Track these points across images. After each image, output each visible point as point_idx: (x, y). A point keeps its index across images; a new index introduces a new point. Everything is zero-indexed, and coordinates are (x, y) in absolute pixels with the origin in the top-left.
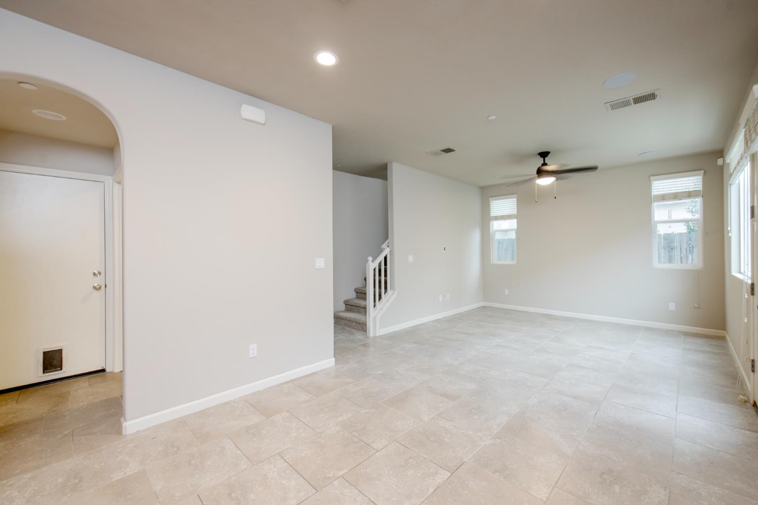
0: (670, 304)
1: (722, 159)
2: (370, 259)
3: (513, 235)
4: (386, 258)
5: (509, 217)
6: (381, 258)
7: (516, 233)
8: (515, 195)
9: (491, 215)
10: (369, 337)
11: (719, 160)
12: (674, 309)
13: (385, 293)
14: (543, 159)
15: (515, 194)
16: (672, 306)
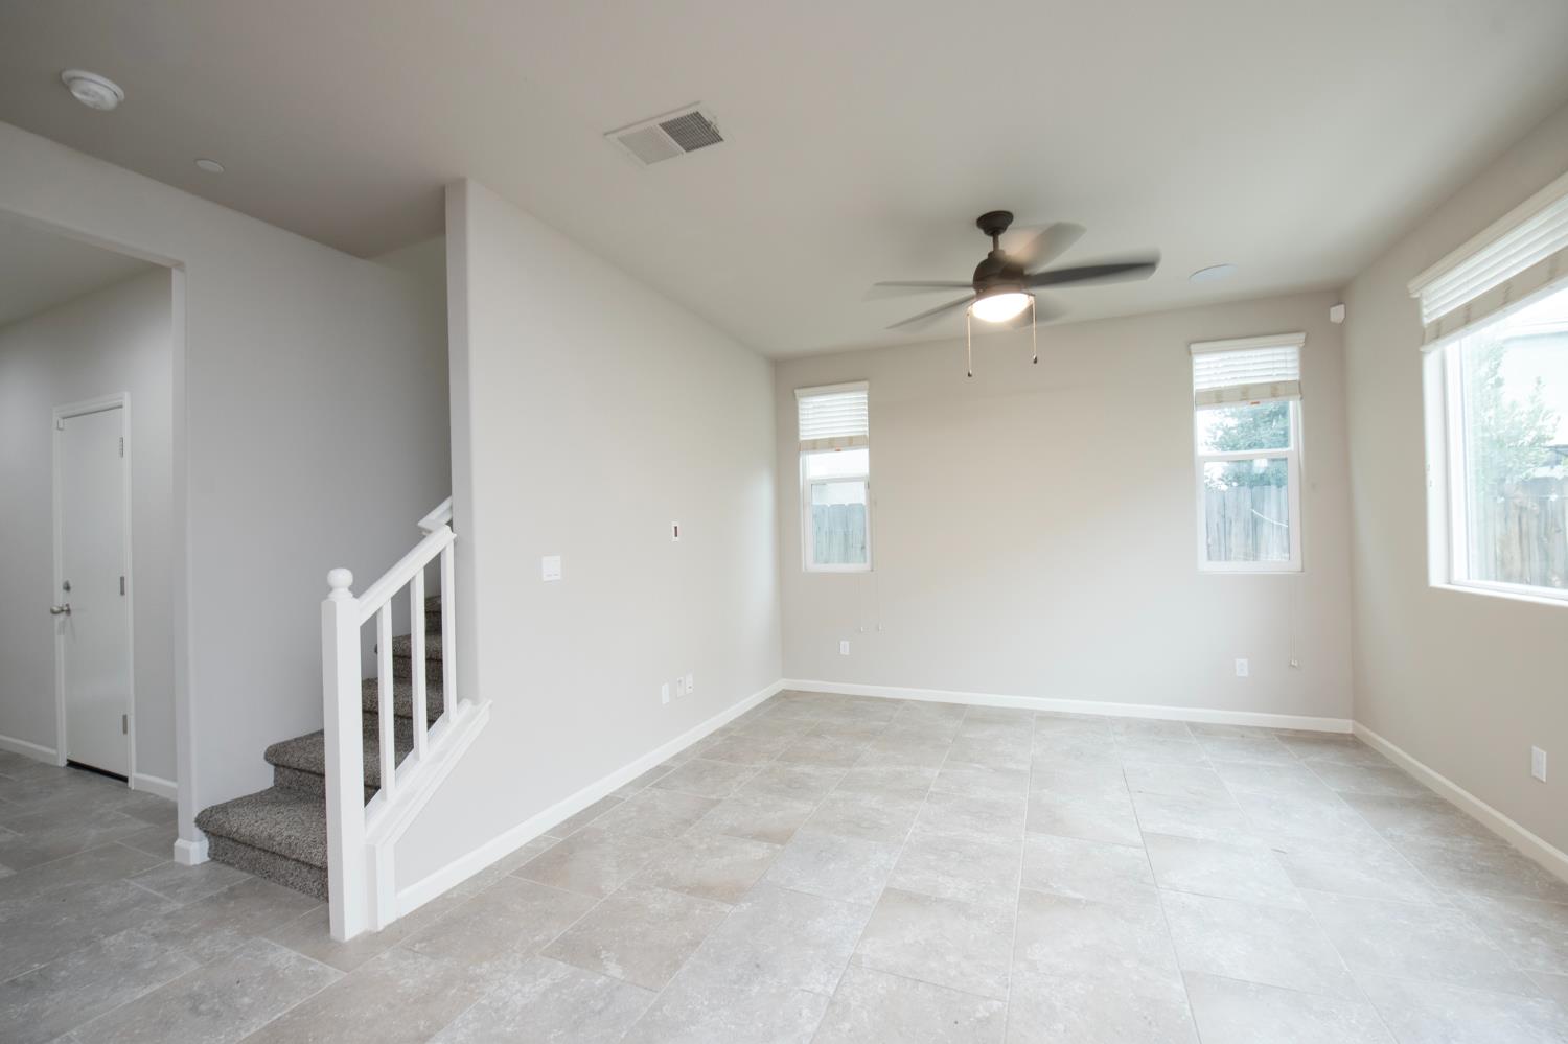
0: (1238, 661)
1: (1343, 306)
2: (342, 578)
3: (857, 495)
4: (433, 571)
5: (850, 443)
6: (410, 570)
7: (868, 486)
8: (866, 384)
9: (801, 438)
10: (340, 946)
11: (1333, 310)
12: (1246, 673)
13: (431, 722)
14: (991, 238)
15: (864, 380)
16: (1242, 667)
